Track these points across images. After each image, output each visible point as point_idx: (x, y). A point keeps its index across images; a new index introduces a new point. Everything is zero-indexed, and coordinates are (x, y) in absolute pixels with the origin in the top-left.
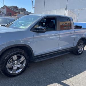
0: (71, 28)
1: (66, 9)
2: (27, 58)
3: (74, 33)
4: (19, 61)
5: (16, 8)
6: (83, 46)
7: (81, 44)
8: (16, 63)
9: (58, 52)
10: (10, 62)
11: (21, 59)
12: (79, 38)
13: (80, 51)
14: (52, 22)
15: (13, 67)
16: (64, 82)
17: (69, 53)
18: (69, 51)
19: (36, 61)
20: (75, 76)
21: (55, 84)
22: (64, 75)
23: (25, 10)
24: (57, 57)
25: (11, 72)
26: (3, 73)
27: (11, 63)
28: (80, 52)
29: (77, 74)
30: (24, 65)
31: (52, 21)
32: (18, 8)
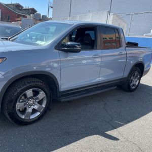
0: (120, 46)
1: (109, 12)
2: (49, 95)
3: (124, 54)
4: (35, 99)
5: (18, 6)
6: (139, 76)
7: (136, 73)
8: (31, 102)
9: (99, 86)
10: (21, 100)
11: (38, 96)
12: (132, 62)
13: (133, 85)
14: (87, 34)
15: (26, 109)
16: (109, 133)
17: (116, 87)
18: (116, 85)
19: (63, 100)
20: (127, 124)
21: (95, 136)
22: (109, 122)
23: (35, 11)
24: (96, 95)
25: (23, 117)
26: (10, 117)
27: (22, 102)
28: (134, 87)
29: (129, 122)
30: (44, 106)
31: (87, 32)
32: (22, 7)
